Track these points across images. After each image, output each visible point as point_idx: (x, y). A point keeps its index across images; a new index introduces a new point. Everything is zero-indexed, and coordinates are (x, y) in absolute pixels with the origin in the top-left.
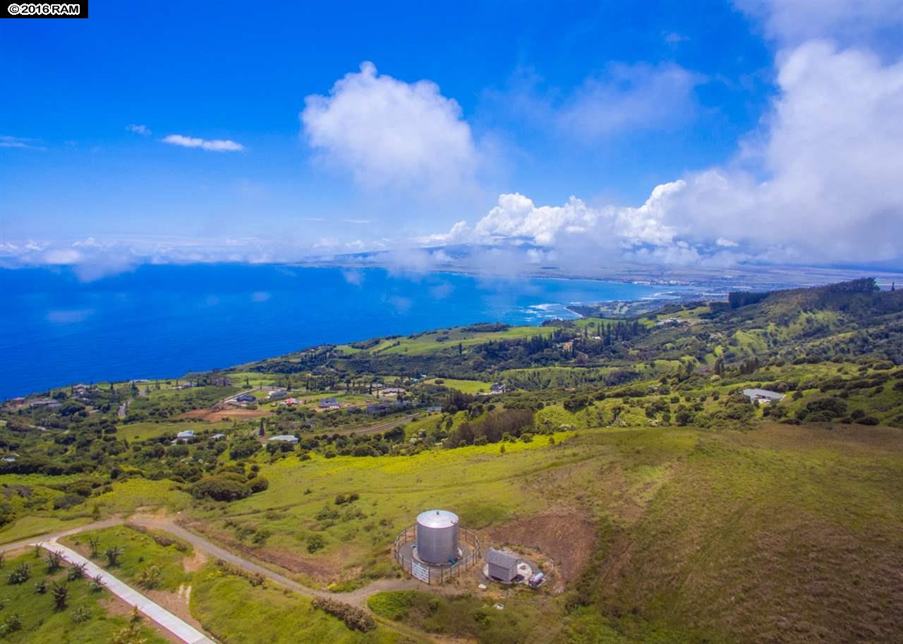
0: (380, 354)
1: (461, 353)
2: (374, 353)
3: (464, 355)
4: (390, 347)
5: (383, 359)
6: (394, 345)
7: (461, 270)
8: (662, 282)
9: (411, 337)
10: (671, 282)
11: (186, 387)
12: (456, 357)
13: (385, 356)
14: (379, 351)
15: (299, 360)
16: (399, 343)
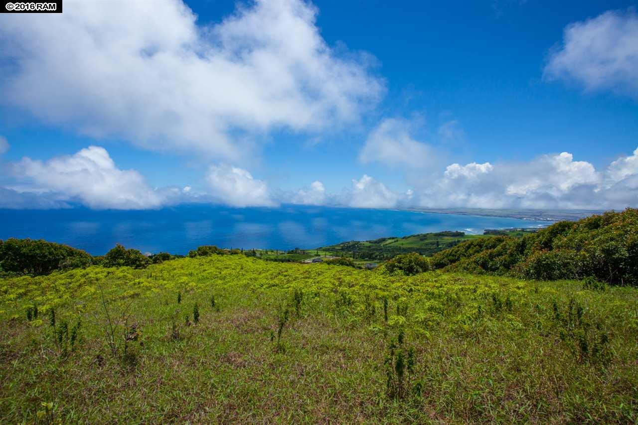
0: (387, 246)
1: (438, 246)
2: (384, 245)
3: (441, 248)
4: (393, 243)
5: (390, 248)
6: (395, 242)
7: (419, 210)
8: (542, 219)
9: (403, 238)
10: (548, 219)
11: (282, 254)
12: (435, 249)
13: (391, 247)
14: (386, 245)
15: (340, 248)
16: (397, 241)
